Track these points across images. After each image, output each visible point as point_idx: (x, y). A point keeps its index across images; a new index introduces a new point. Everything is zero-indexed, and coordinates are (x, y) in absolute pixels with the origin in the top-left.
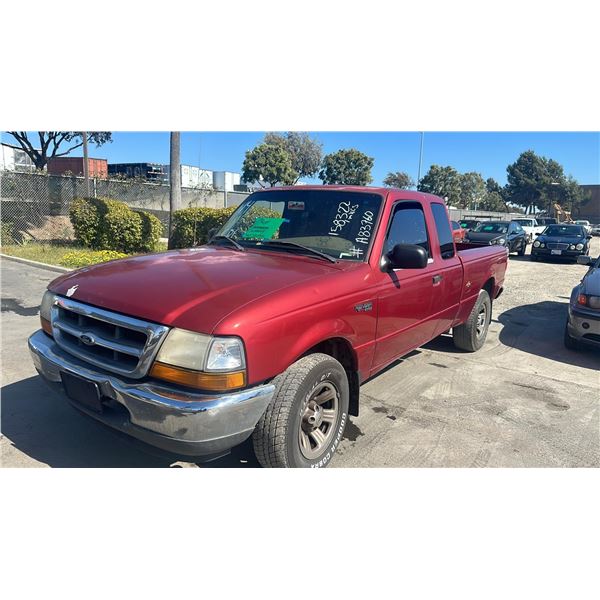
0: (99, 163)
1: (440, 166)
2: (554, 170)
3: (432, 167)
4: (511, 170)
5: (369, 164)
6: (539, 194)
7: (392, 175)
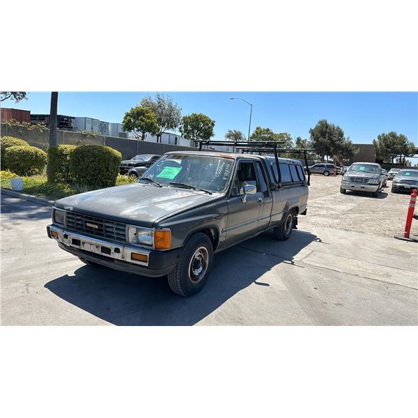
1: (262, 128)
3: (257, 128)
4: (312, 132)
5: (212, 124)
7: (230, 131)
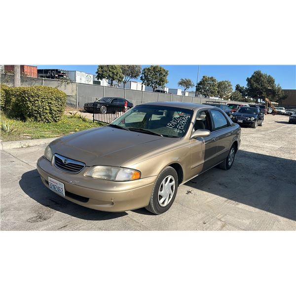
0: (32, 69)
1: (207, 77)
2: (271, 81)
3: (204, 77)
4: (249, 80)
5: (166, 73)
6: (262, 93)
7: (182, 80)
